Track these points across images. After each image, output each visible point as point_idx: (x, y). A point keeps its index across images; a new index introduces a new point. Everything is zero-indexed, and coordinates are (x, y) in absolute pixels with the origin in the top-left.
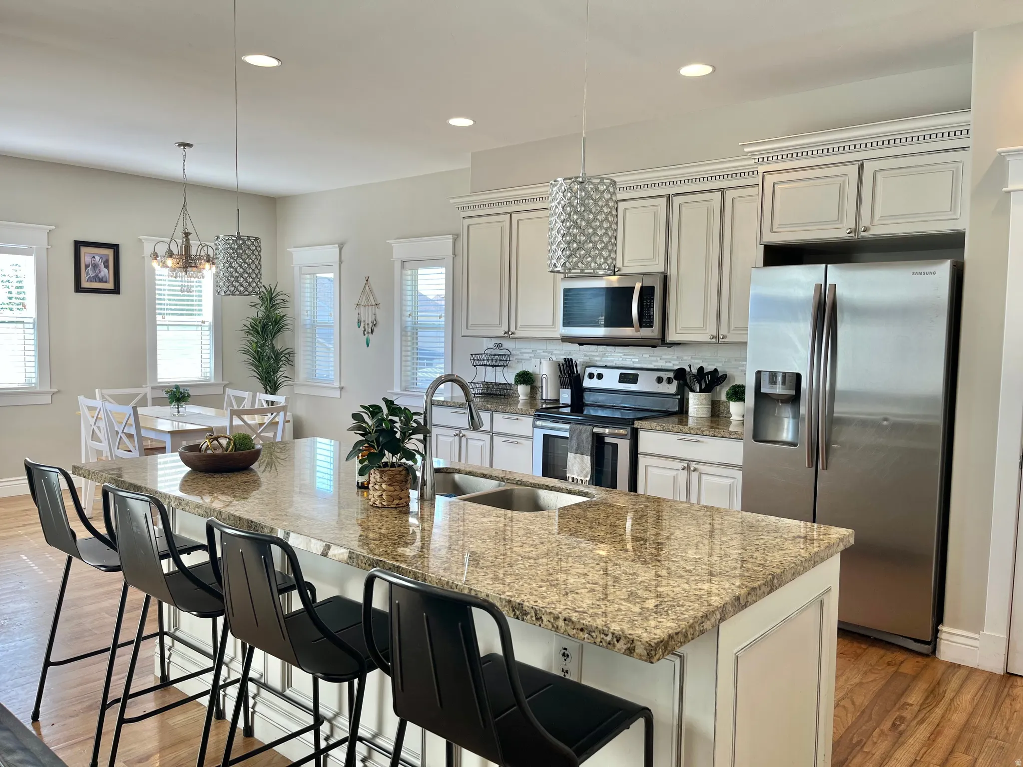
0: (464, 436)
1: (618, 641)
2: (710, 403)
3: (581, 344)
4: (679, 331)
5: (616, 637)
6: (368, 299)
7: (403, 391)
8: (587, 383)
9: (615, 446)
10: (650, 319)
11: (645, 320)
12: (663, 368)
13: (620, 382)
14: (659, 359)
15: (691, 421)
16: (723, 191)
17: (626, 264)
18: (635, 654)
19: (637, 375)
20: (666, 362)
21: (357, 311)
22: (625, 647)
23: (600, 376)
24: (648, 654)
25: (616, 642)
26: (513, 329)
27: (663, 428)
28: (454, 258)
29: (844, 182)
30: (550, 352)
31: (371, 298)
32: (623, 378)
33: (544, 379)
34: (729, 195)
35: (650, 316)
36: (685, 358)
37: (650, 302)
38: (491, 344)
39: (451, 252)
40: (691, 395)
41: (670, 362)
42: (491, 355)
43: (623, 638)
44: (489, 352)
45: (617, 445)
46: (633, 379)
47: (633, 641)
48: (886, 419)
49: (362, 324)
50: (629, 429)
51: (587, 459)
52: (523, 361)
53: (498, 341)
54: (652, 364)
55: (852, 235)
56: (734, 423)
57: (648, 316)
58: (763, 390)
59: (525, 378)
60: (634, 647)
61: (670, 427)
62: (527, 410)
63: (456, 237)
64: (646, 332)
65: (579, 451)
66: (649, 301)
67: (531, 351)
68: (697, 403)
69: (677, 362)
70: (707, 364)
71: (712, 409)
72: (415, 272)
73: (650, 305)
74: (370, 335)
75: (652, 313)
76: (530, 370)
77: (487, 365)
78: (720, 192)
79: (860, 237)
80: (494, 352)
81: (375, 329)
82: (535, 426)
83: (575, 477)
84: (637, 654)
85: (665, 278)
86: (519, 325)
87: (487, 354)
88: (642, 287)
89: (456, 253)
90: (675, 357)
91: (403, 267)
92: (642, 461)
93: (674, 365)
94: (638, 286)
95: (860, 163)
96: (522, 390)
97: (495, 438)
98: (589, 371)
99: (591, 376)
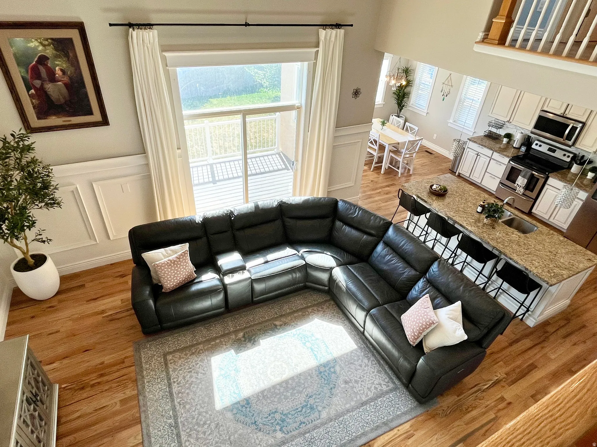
0: (479, 156)
2: (580, 169)
3: (537, 135)
4: (580, 145)
6: (448, 82)
7: (454, 122)
8: (534, 146)
9: (538, 179)
11: (569, 138)
12: (568, 150)
13: (548, 151)
17: (569, 113)
19: (556, 150)
21: (442, 86)
23: (540, 146)
26: (511, 121)
31: (450, 82)
32: (550, 150)
33: (517, 140)
35: (571, 137)
37: (574, 132)
40: (575, 165)
46: (554, 151)
49: (443, 91)
50: (546, 176)
51: (526, 181)
52: (510, 128)
56: (586, 180)
59: (509, 136)
64: (567, 142)
65: (524, 177)
68: (575, 169)
74: (445, 97)
76: (511, 134)
81: (448, 95)
82: (509, 162)
83: (519, 184)
85: (585, 124)
86: (514, 120)
88: (573, 126)
92: (546, 186)
94: (571, 125)
96: (505, 140)
97: (492, 160)
98: (536, 142)
99: (537, 144)
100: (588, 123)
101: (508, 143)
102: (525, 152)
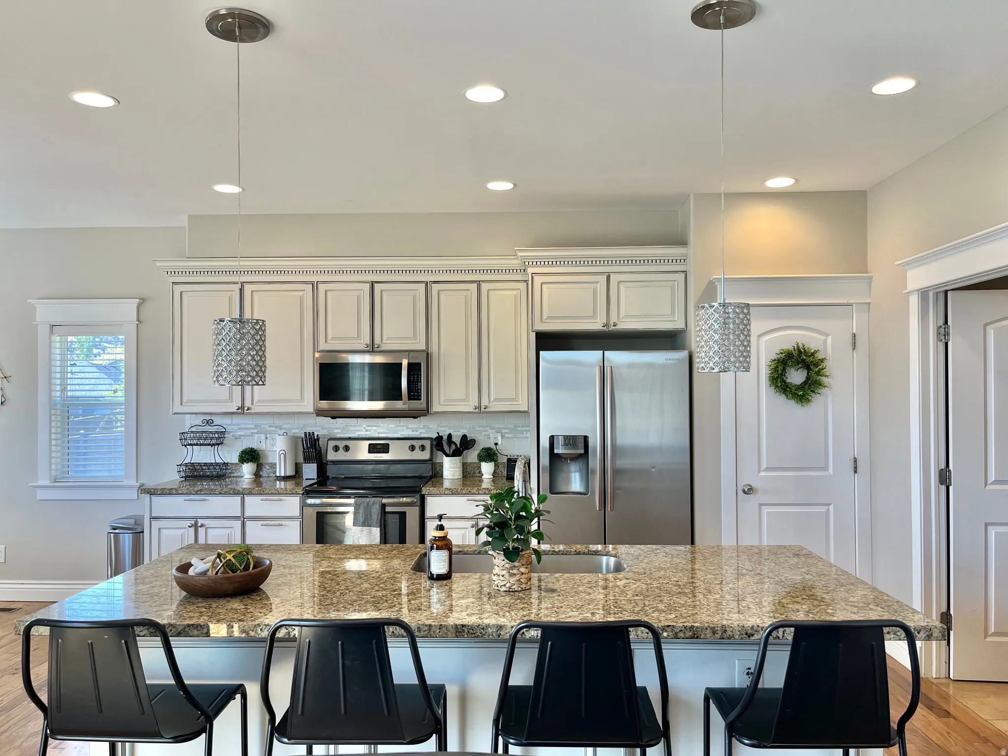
0: (202, 526)
1: (918, 633)
2: (461, 466)
3: (333, 418)
4: (441, 403)
5: (917, 630)
7: (53, 482)
8: (331, 456)
9: (403, 515)
10: (418, 392)
11: (414, 394)
12: (410, 436)
13: (370, 452)
14: (405, 428)
15: (447, 484)
16: (479, 283)
17: (384, 341)
18: (932, 638)
19: (388, 445)
20: (413, 431)
22: (924, 635)
23: (347, 448)
24: (942, 635)
25: (917, 634)
26: (248, 404)
27: (452, 492)
28: (137, 325)
29: (596, 287)
30: (278, 426)
32: (373, 449)
33: (282, 455)
34: (485, 287)
35: (418, 390)
36: (431, 426)
37: (418, 377)
38: (198, 420)
39: (135, 319)
40: (445, 460)
41: (417, 431)
42: (198, 432)
43: (922, 629)
44: (194, 429)
45: (405, 513)
46: (385, 449)
47: (930, 630)
48: (654, 468)
50: (418, 496)
51: (374, 530)
52: (242, 438)
53: (208, 418)
54: (397, 433)
55: (605, 328)
56: (485, 481)
57: (415, 389)
58: (556, 451)
59: (251, 455)
60: (932, 633)
61: (459, 490)
62: (293, 489)
63: (142, 301)
64: (415, 404)
65: (364, 524)
66: (416, 376)
67: (253, 426)
68: (450, 468)
69: (424, 431)
70: (453, 431)
71: (463, 470)
72: (65, 338)
73: (418, 380)
75: (419, 387)
76: (255, 446)
77: (194, 445)
78: (476, 284)
79: (610, 329)
80: (200, 429)
82: (303, 505)
84: (934, 637)
85: (428, 356)
86: (255, 400)
87: (192, 432)
88: (409, 364)
89: (141, 319)
90: (422, 426)
91: (52, 332)
92: (430, 525)
93: (420, 433)
94: (405, 363)
95: (607, 274)
96: (247, 469)
97: (249, 524)
98: (332, 444)
99: (336, 449)
100: (434, 349)
101: (257, 475)
102: (318, 477)
